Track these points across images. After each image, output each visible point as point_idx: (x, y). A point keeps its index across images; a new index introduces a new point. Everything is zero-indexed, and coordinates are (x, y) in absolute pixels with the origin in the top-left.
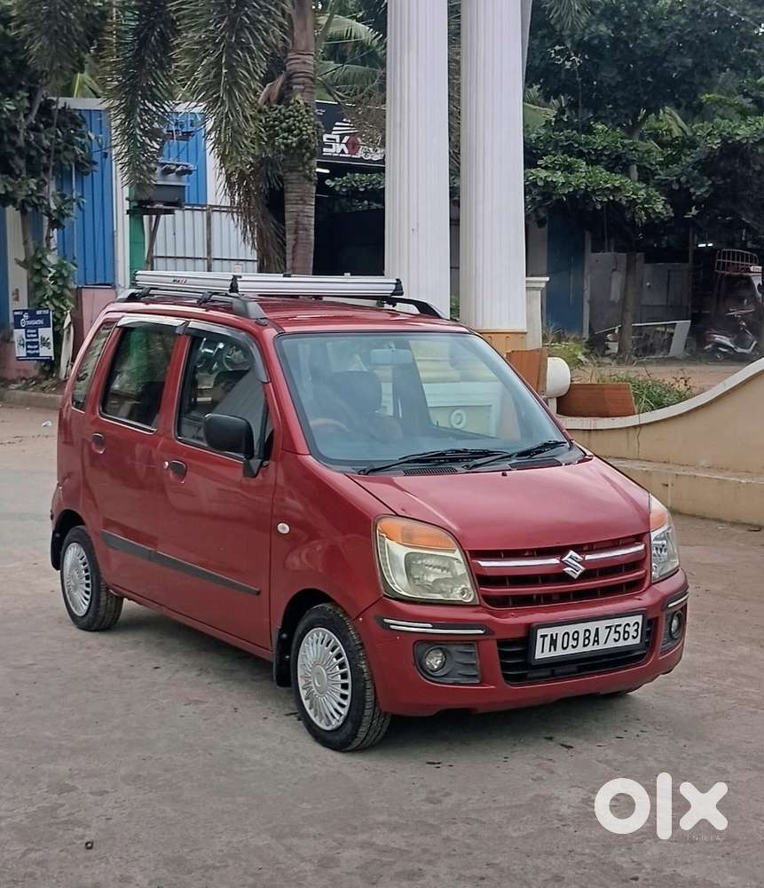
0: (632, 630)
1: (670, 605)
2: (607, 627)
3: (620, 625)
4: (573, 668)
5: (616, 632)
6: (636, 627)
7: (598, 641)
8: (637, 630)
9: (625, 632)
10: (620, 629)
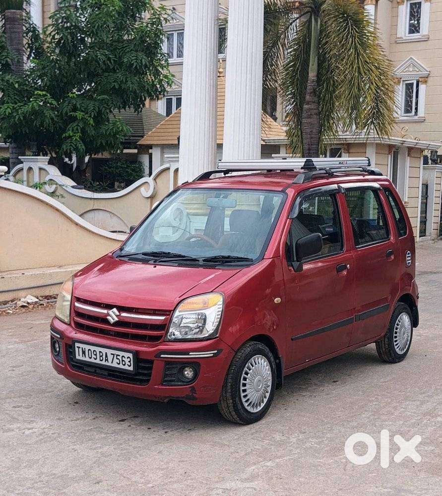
0: (127, 360)
1: (162, 356)
2: (111, 354)
3: (119, 355)
4: (106, 373)
5: (117, 359)
6: (129, 360)
7: (107, 360)
8: (130, 362)
9: (123, 361)
10: (120, 358)
